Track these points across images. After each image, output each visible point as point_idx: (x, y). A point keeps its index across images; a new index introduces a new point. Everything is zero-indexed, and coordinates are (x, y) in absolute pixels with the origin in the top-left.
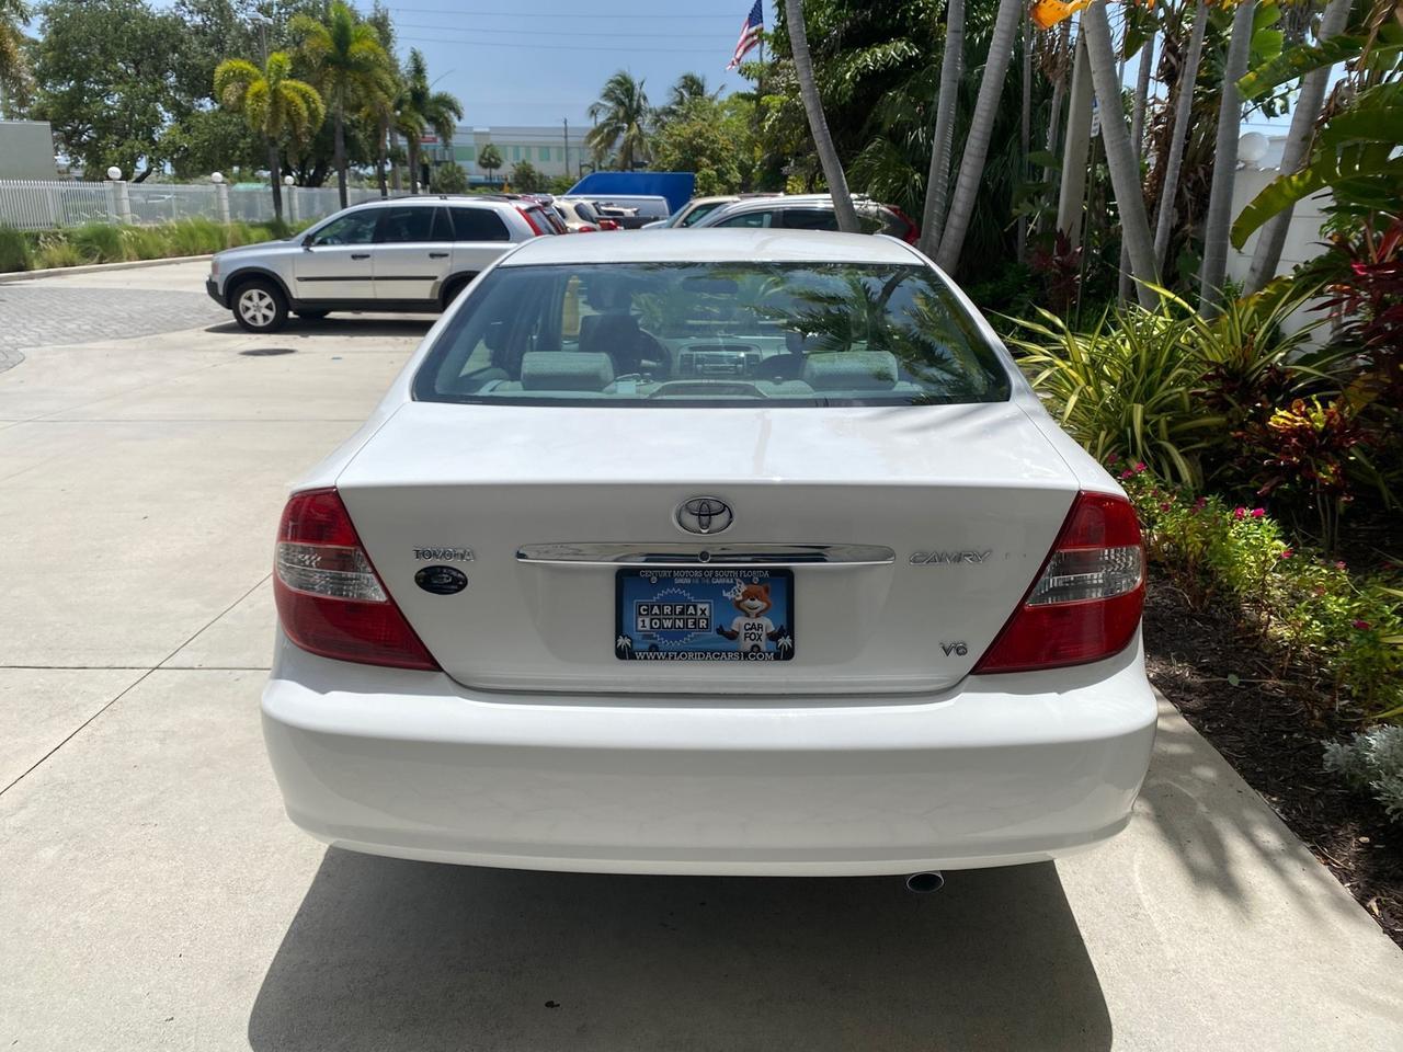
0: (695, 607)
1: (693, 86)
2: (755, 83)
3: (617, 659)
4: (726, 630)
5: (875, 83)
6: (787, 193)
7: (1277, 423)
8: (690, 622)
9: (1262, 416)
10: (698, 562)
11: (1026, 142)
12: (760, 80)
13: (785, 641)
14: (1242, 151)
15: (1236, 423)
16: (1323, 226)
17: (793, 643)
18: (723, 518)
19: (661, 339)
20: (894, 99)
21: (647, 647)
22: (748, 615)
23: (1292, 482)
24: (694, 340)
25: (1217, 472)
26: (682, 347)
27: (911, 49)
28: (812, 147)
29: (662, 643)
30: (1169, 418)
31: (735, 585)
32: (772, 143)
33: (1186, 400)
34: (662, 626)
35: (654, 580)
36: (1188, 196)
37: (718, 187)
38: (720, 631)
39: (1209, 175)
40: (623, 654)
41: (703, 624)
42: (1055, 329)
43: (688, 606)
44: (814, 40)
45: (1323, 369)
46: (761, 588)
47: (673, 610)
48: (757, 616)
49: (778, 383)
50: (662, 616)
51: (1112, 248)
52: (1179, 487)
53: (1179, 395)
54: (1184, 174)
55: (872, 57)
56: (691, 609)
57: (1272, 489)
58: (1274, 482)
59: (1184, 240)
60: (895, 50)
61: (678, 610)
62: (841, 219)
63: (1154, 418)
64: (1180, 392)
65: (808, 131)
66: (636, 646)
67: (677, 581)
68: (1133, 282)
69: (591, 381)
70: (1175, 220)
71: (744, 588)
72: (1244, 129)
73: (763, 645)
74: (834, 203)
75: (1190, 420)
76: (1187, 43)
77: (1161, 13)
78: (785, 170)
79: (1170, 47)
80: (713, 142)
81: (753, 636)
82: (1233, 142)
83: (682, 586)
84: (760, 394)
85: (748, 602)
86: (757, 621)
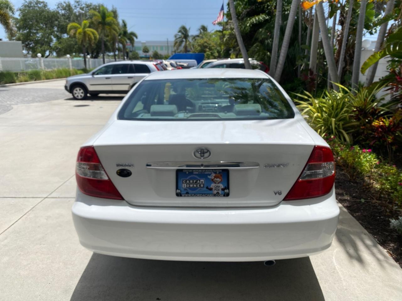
0: (200, 181)
1: (204, 28)
2: (222, 27)
3: (177, 197)
4: (209, 187)
5: (256, 26)
6: (231, 58)
7: (375, 124)
8: (198, 186)
9: (370, 122)
10: (200, 167)
11: (300, 43)
12: (223, 26)
13: (227, 191)
14: (363, 45)
15: (363, 124)
16: (387, 66)
17: (229, 191)
18: (208, 154)
19: (193, 101)
20: (262, 31)
21: (185, 192)
22: (215, 183)
23: (379, 141)
24: (202, 101)
25: (357, 138)
26: (198, 103)
27: (266, 17)
28: (238, 45)
29: (190, 191)
30: (343, 123)
31: (211, 174)
32: (227, 44)
33: (348, 118)
34: (190, 186)
35: (187, 173)
36: (348, 58)
37: (211, 57)
38: (207, 188)
39: (354, 52)
40: (178, 195)
41: (202, 186)
42: (309, 97)
43: (197, 181)
44: (238, 15)
45: (388, 108)
46: (219, 175)
47: (193, 182)
48: (218, 183)
49: (226, 113)
50: (190, 184)
51: (325, 74)
52: (346, 143)
53: (345, 116)
54: (346, 52)
55: (255, 19)
56: (198, 182)
57: (373, 144)
58: (374, 141)
59: (346, 71)
60: (262, 17)
61: (195, 181)
62: (246, 65)
63: (338, 123)
64: (346, 115)
65: (236, 41)
66: (182, 193)
67: (194, 173)
68: (332, 83)
69: (171, 113)
70: (344, 65)
71: (214, 175)
72: (364, 39)
73: (220, 192)
74: (245, 61)
75: (349, 123)
76: (347, 14)
77: (339, 5)
78: (230, 52)
79: (342, 15)
80: (210, 44)
81: (217, 189)
82: (360, 42)
83: (196, 174)
84: (220, 117)
85: (216, 179)
86: (218, 185)
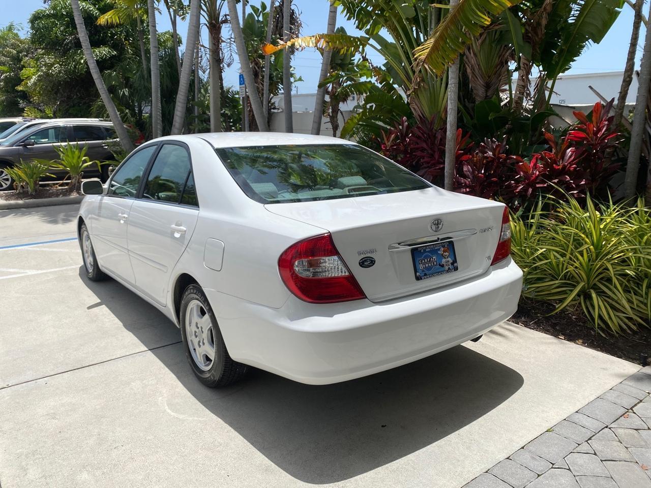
0: (432, 258)
3: (417, 281)
18: (441, 225)
21: (423, 275)
34: (426, 266)
35: (422, 251)
38: (440, 265)
40: (418, 278)
46: (448, 249)
47: (427, 261)
50: (424, 264)
66: (421, 275)
67: (427, 250)
83: (428, 252)
85: (444, 254)
86: (448, 259)
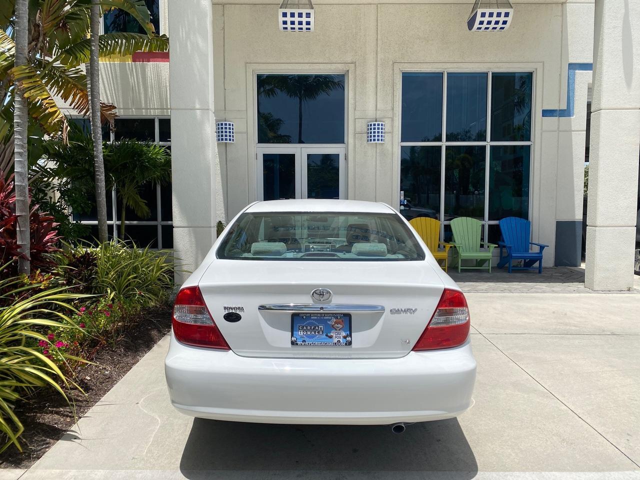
3: (291, 345)
8: (317, 332)
10: (319, 311)
17: (352, 340)
18: (328, 295)
21: (301, 341)
29: (307, 339)
34: (307, 333)
35: (304, 317)
40: (294, 343)
41: (321, 332)
46: (340, 320)
48: (339, 330)
49: (344, 253)
50: (307, 330)
56: (317, 328)
61: (312, 328)
66: (298, 341)
67: (312, 318)
71: (335, 320)
83: (314, 320)
84: (339, 257)
85: (336, 325)
86: (339, 332)
